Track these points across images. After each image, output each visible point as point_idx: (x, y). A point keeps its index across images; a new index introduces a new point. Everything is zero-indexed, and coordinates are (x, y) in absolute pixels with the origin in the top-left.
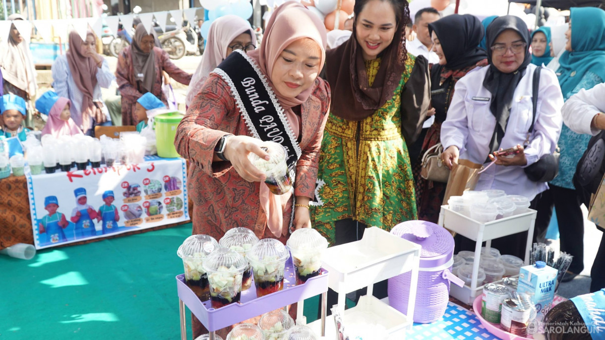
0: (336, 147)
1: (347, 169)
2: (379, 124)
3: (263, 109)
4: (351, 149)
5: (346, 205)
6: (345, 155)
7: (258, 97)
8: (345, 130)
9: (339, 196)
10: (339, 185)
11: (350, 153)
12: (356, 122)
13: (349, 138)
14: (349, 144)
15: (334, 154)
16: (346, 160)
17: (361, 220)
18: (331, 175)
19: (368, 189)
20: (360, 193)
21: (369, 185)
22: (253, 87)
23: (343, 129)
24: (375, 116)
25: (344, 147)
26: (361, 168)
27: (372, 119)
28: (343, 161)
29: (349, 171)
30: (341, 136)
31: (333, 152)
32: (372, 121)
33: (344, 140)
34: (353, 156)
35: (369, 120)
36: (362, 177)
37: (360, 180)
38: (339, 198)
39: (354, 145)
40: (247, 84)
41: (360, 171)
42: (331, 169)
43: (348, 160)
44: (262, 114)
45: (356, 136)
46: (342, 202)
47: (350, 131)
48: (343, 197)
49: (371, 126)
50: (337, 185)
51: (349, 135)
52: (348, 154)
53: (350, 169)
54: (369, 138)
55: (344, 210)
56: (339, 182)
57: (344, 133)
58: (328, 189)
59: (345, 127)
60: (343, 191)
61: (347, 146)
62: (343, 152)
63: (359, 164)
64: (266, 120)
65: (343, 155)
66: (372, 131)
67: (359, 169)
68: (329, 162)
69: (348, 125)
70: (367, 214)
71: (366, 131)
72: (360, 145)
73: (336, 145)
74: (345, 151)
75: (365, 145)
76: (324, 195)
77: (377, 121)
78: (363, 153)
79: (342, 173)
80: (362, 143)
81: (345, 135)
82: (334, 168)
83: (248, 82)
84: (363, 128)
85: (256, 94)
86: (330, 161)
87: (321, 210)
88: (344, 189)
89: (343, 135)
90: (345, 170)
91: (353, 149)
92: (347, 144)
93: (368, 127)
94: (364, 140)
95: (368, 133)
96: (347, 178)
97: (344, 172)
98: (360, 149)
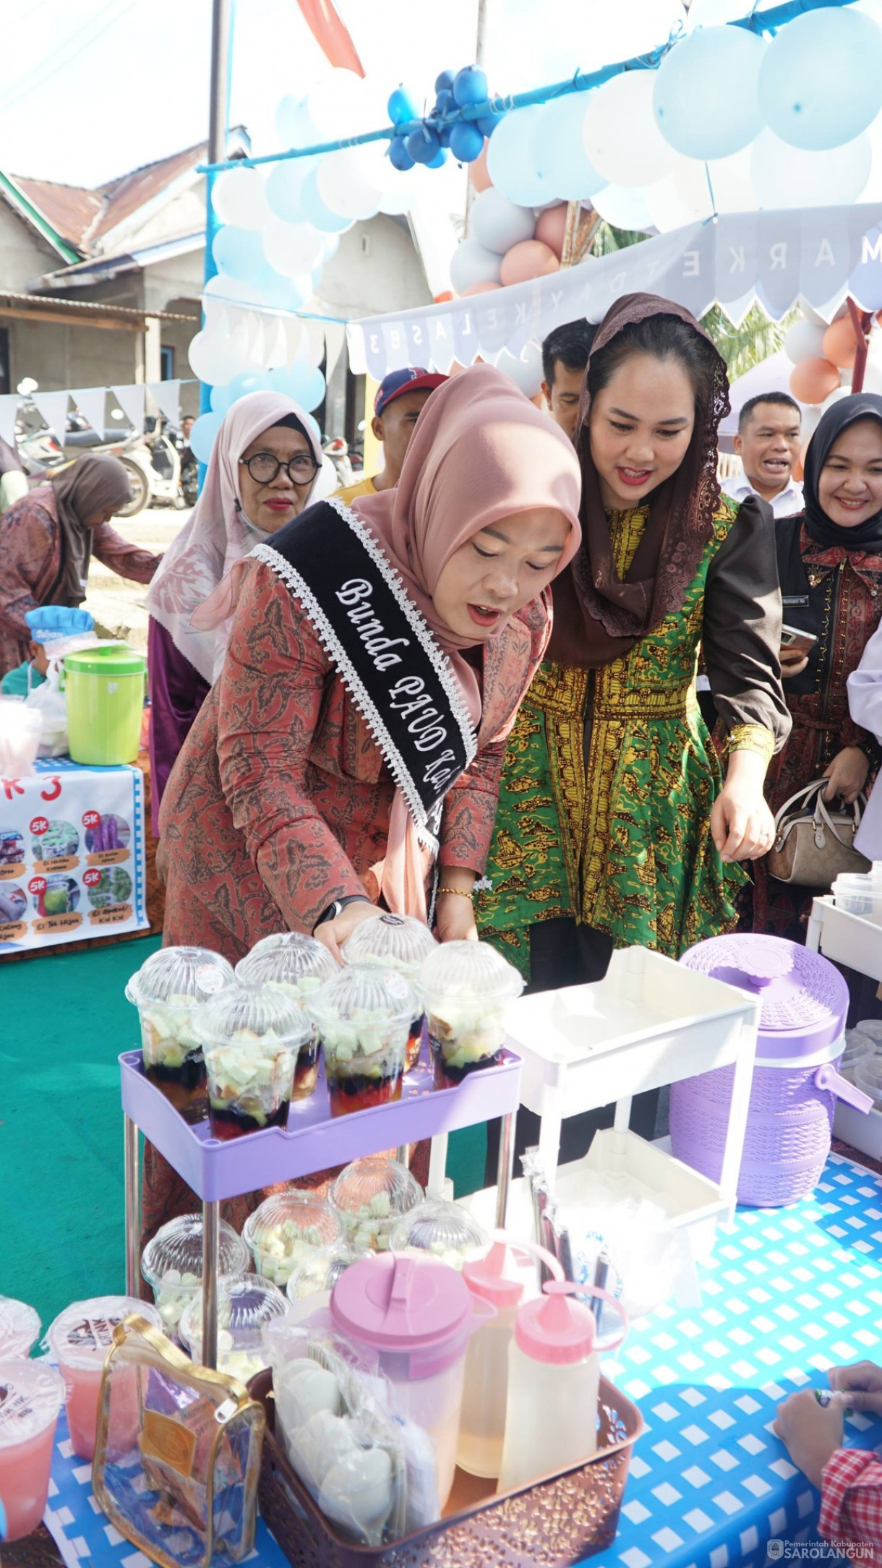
0: (530, 734)
1: (558, 793)
2: (643, 677)
3: (397, 659)
4: (569, 741)
5: (556, 885)
6: (553, 757)
7: (381, 629)
8: (554, 690)
9: (537, 859)
10: (539, 833)
11: (566, 751)
12: (583, 673)
13: (564, 712)
14: (564, 729)
15: (524, 754)
16: (555, 770)
17: (599, 925)
18: (517, 806)
19: (615, 846)
20: (593, 854)
21: (619, 835)
22: (367, 605)
23: (548, 689)
24: (634, 657)
25: (552, 735)
26: (596, 791)
27: (627, 663)
28: (546, 772)
29: (565, 797)
30: (544, 706)
31: (521, 748)
32: (626, 669)
33: (551, 717)
34: (576, 760)
35: (617, 668)
36: (598, 813)
37: (593, 822)
38: (539, 866)
39: (577, 731)
40: (352, 596)
41: (595, 798)
42: (516, 793)
43: (562, 770)
44: (394, 673)
45: (583, 709)
46: (546, 877)
47: (568, 694)
48: (547, 865)
49: (623, 683)
50: (532, 832)
51: (565, 705)
52: (561, 755)
53: (567, 793)
54: (617, 714)
55: (552, 896)
56: (538, 825)
57: (550, 699)
58: (510, 843)
59: (553, 683)
60: (549, 847)
61: (558, 733)
62: (549, 748)
63: (593, 780)
64: (406, 688)
65: (550, 756)
66: (626, 695)
67: (592, 792)
68: (511, 775)
69: (562, 679)
70: (615, 910)
71: (610, 697)
72: (595, 731)
73: (531, 730)
74: (553, 745)
75: (608, 731)
76: (499, 861)
77: (638, 669)
78: (601, 753)
79: (546, 801)
80: (600, 727)
81: (555, 705)
82: (523, 791)
83: (354, 592)
84: (601, 687)
85: (376, 622)
86: (515, 772)
87: (493, 899)
88: (550, 844)
89: (549, 703)
90: (554, 795)
91: (573, 742)
92: (558, 727)
93: (616, 686)
94: (605, 719)
95: (615, 700)
96: (559, 815)
97: (550, 799)
98: (594, 743)
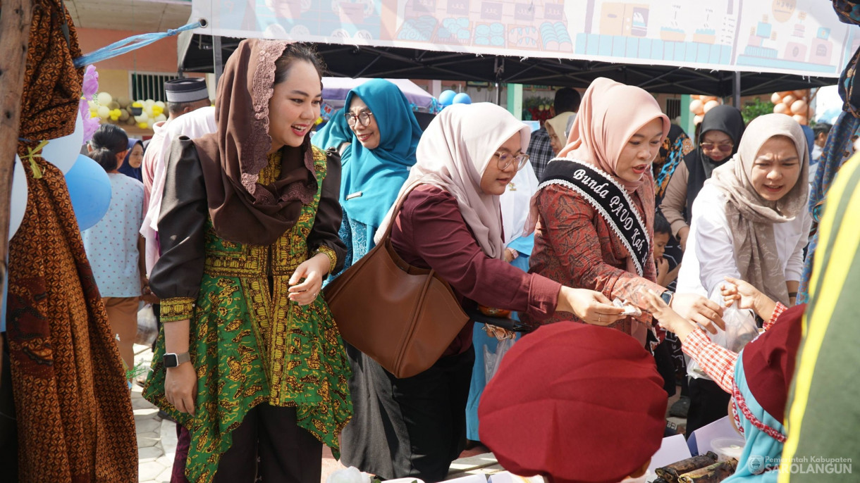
0: (232, 293)
1: (255, 325)
2: (299, 247)
4: (260, 291)
5: (259, 382)
6: (249, 304)
8: (244, 262)
9: (246, 369)
10: (246, 353)
11: (258, 298)
12: (264, 248)
13: (254, 274)
14: (255, 285)
15: (230, 306)
16: (251, 312)
18: (235, 339)
20: (276, 360)
21: (296, 343)
23: (240, 262)
24: (293, 235)
25: (247, 290)
26: (275, 320)
27: (289, 240)
28: (247, 313)
29: (261, 326)
30: (239, 273)
31: (229, 303)
32: (290, 244)
33: (245, 279)
34: (265, 303)
35: (284, 242)
36: (278, 334)
37: (274, 340)
38: (249, 373)
39: (264, 284)
43: (256, 310)
45: (266, 271)
46: (253, 379)
47: (254, 263)
48: (253, 371)
49: (288, 252)
50: (241, 353)
51: (254, 270)
52: (254, 302)
53: (261, 324)
54: (286, 271)
55: (257, 391)
57: (243, 268)
59: (244, 258)
60: (253, 360)
61: (251, 288)
62: (246, 298)
63: (274, 313)
65: (247, 303)
66: (291, 259)
67: (273, 321)
68: (227, 321)
69: (250, 255)
71: (281, 261)
72: (275, 282)
73: (233, 290)
74: (248, 296)
75: (282, 282)
77: (296, 243)
78: (279, 295)
79: (247, 332)
80: (277, 280)
81: (246, 271)
82: (236, 329)
84: (276, 255)
86: (228, 318)
88: (253, 358)
89: (242, 271)
90: (252, 327)
91: (263, 291)
92: (250, 285)
93: (284, 254)
94: (279, 275)
95: (284, 263)
96: (257, 339)
97: (249, 330)
98: (275, 289)
